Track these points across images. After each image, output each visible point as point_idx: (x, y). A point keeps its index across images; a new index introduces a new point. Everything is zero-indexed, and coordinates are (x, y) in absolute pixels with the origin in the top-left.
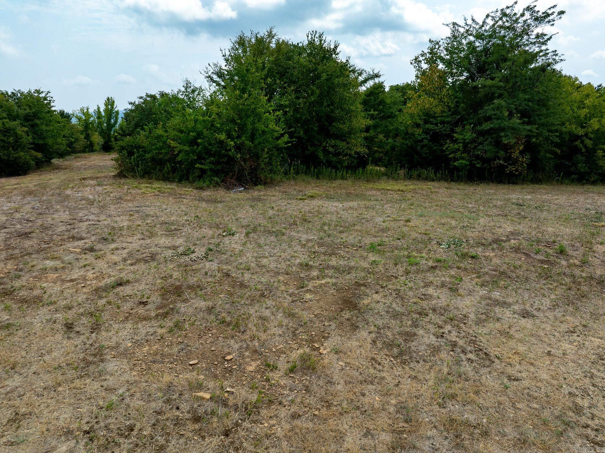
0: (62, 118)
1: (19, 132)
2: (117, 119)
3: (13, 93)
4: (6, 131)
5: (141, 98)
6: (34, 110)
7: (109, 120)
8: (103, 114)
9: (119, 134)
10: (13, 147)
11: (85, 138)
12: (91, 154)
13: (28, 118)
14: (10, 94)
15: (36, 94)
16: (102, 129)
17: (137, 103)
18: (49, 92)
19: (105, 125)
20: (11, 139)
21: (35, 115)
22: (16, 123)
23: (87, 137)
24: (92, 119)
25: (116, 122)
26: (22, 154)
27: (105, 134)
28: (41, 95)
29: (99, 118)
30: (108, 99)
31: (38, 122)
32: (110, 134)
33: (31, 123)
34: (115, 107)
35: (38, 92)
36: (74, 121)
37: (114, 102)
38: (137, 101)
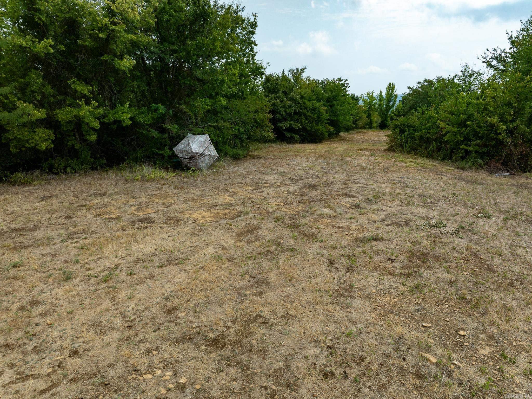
0: (352, 100)
1: (322, 111)
2: (395, 101)
3: (322, 81)
4: (313, 110)
5: (419, 83)
6: (334, 94)
7: (388, 102)
8: (384, 97)
9: (395, 115)
10: (316, 121)
11: (367, 117)
12: (370, 130)
13: (329, 100)
14: (320, 82)
15: (337, 82)
16: (381, 110)
17: (415, 88)
18: (347, 80)
19: (385, 106)
20: (315, 116)
21: (334, 98)
22: (321, 103)
23: (369, 116)
24: (375, 101)
25: (394, 104)
26: (320, 127)
27: (384, 114)
28: (341, 82)
29: (380, 100)
30: (390, 84)
31: (335, 103)
32: (387, 114)
33: (330, 104)
34: (395, 91)
35: (340, 80)
36: (361, 103)
37: (394, 87)
38: (415, 86)
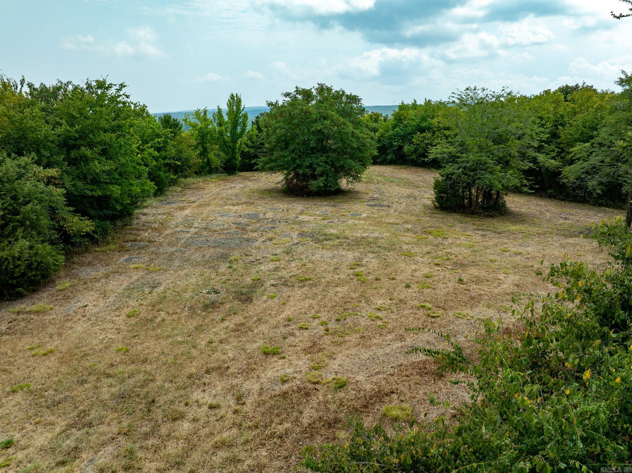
7: (235, 127)
8: (226, 118)
11: (201, 154)
16: (224, 141)
19: (229, 134)
24: (210, 126)
25: (243, 130)
27: (229, 148)
28: (106, 93)
29: (220, 125)
30: (232, 97)
34: (242, 107)
35: (101, 85)
37: (240, 101)
38: (281, 100)
